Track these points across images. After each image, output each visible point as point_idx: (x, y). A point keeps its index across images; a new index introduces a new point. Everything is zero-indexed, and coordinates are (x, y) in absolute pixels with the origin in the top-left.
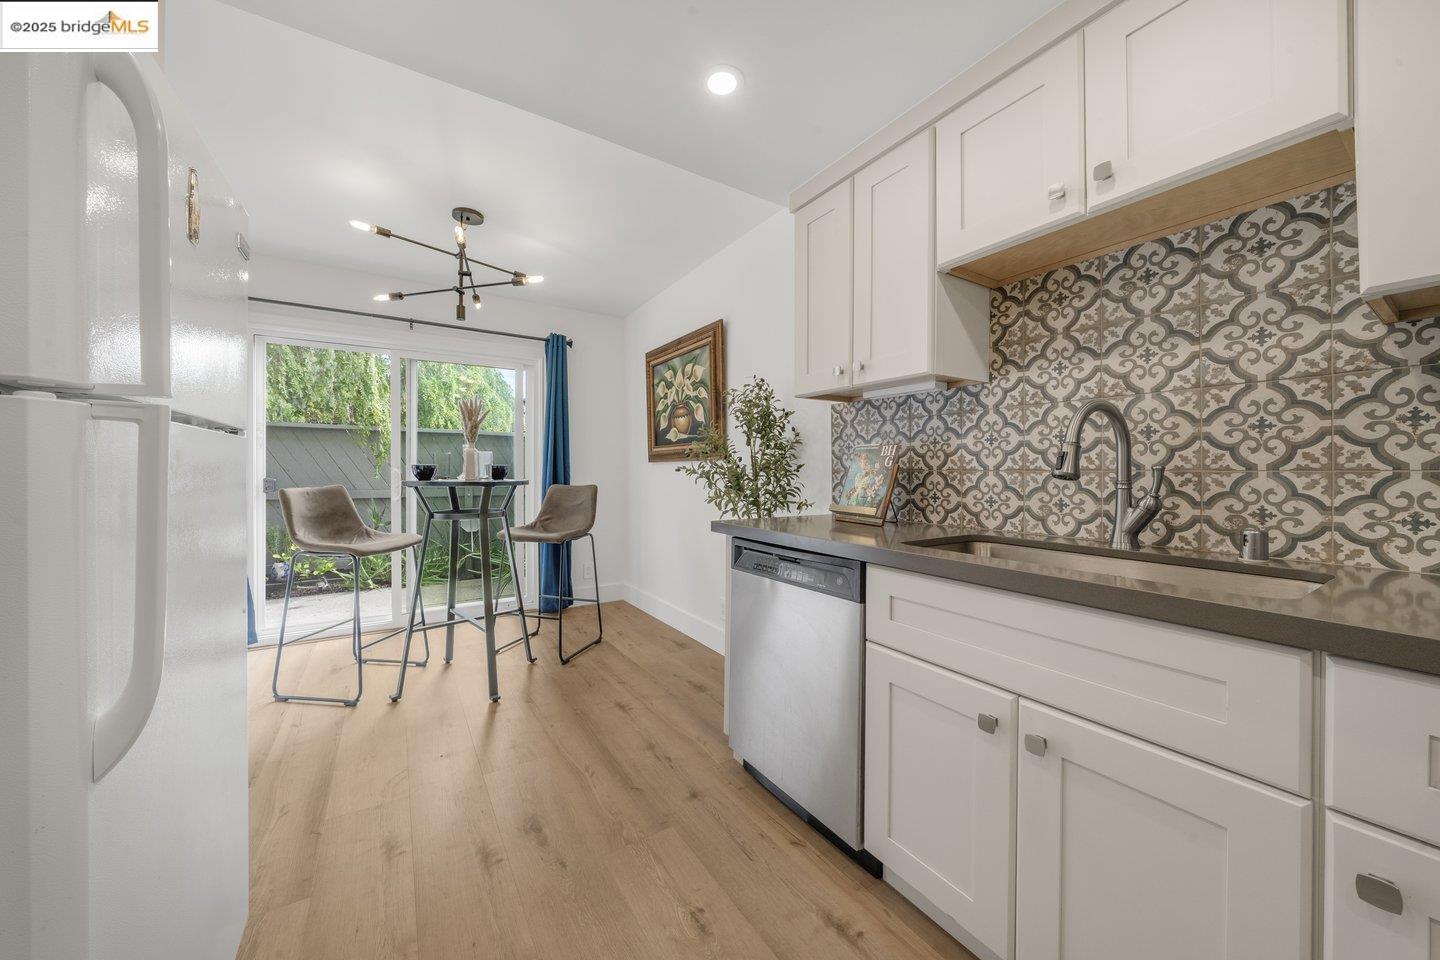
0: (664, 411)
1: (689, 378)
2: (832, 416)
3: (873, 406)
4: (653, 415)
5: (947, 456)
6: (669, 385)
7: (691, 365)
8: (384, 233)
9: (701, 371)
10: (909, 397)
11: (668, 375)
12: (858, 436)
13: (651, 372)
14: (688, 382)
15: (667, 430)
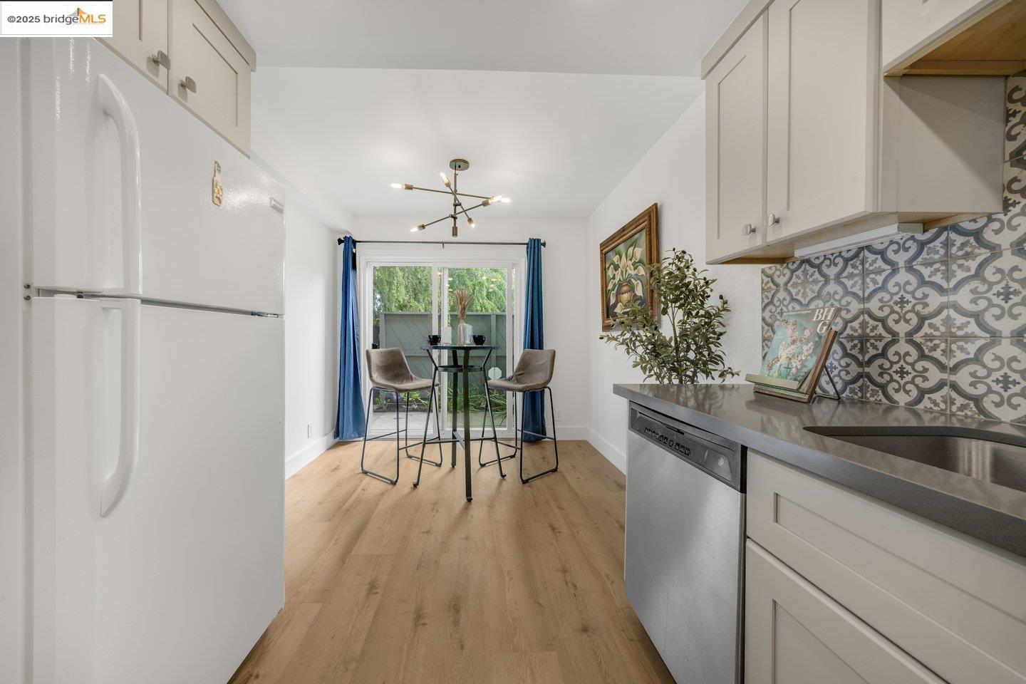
0: (613, 290)
1: (631, 260)
2: (762, 280)
3: (812, 265)
4: (605, 293)
5: (922, 319)
6: (616, 268)
7: (632, 248)
8: (409, 188)
9: (640, 252)
10: (861, 249)
11: (616, 259)
12: (793, 299)
13: (604, 257)
14: (630, 263)
15: (615, 305)
